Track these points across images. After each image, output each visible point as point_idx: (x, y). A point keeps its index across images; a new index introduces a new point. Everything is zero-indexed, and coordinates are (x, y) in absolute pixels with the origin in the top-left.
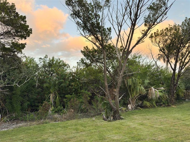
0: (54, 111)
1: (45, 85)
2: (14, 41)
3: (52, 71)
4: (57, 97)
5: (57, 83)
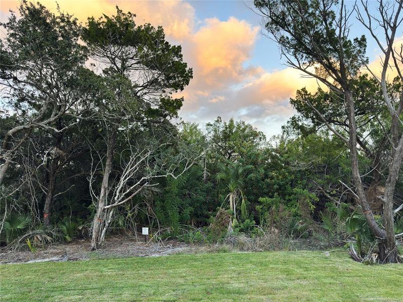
0: (238, 229)
1: (219, 176)
2: (164, 97)
3: (230, 148)
4: (243, 200)
5: (240, 171)
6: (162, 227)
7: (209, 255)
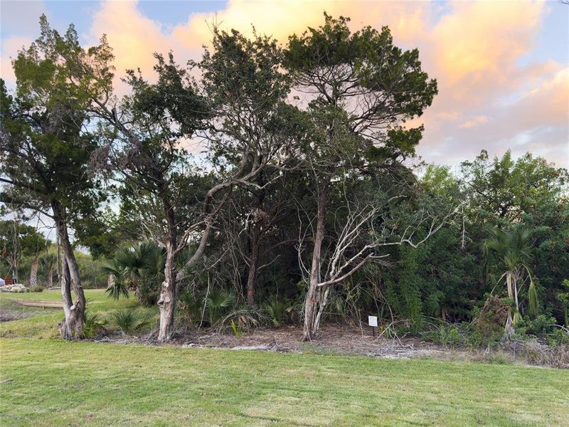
0: (524, 329)
1: (486, 245)
3: (505, 199)
4: (532, 284)
5: (525, 235)
6: (396, 318)
7: (475, 365)
